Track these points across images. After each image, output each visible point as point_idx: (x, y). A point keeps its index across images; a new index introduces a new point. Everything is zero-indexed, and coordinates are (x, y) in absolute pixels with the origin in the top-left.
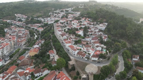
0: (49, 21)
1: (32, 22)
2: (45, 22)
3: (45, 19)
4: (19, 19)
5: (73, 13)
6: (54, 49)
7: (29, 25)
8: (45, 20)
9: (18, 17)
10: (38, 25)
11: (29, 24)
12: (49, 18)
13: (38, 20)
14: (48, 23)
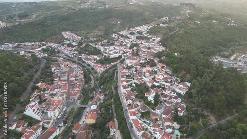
0: (111, 52)
1: (87, 51)
2: (105, 53)
3: (106, 48)
4: (68, 42)
5: (150, 38)
6: (115, 119)
7: (83, 57)
8: (106, 50)
9: (68, 39)
10: (95, 57)
11: (83, 53)
12: (111, 48)
13: (96, 48)
14: (109, 57)
